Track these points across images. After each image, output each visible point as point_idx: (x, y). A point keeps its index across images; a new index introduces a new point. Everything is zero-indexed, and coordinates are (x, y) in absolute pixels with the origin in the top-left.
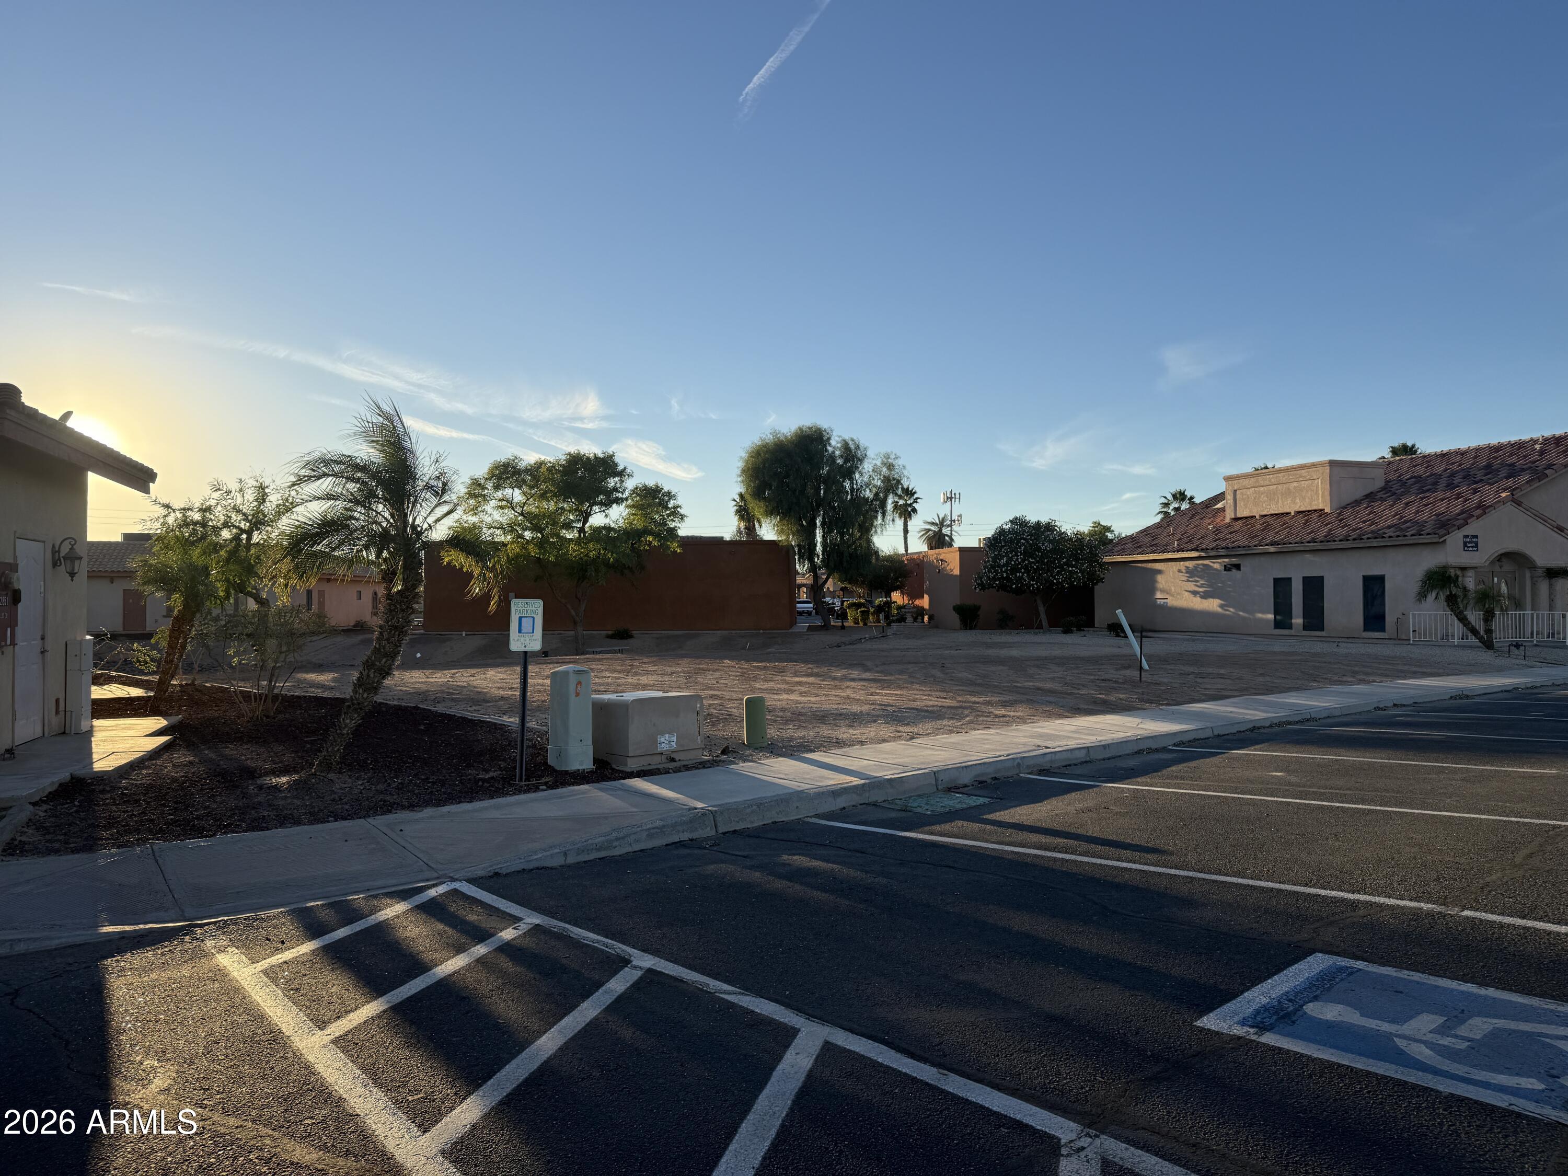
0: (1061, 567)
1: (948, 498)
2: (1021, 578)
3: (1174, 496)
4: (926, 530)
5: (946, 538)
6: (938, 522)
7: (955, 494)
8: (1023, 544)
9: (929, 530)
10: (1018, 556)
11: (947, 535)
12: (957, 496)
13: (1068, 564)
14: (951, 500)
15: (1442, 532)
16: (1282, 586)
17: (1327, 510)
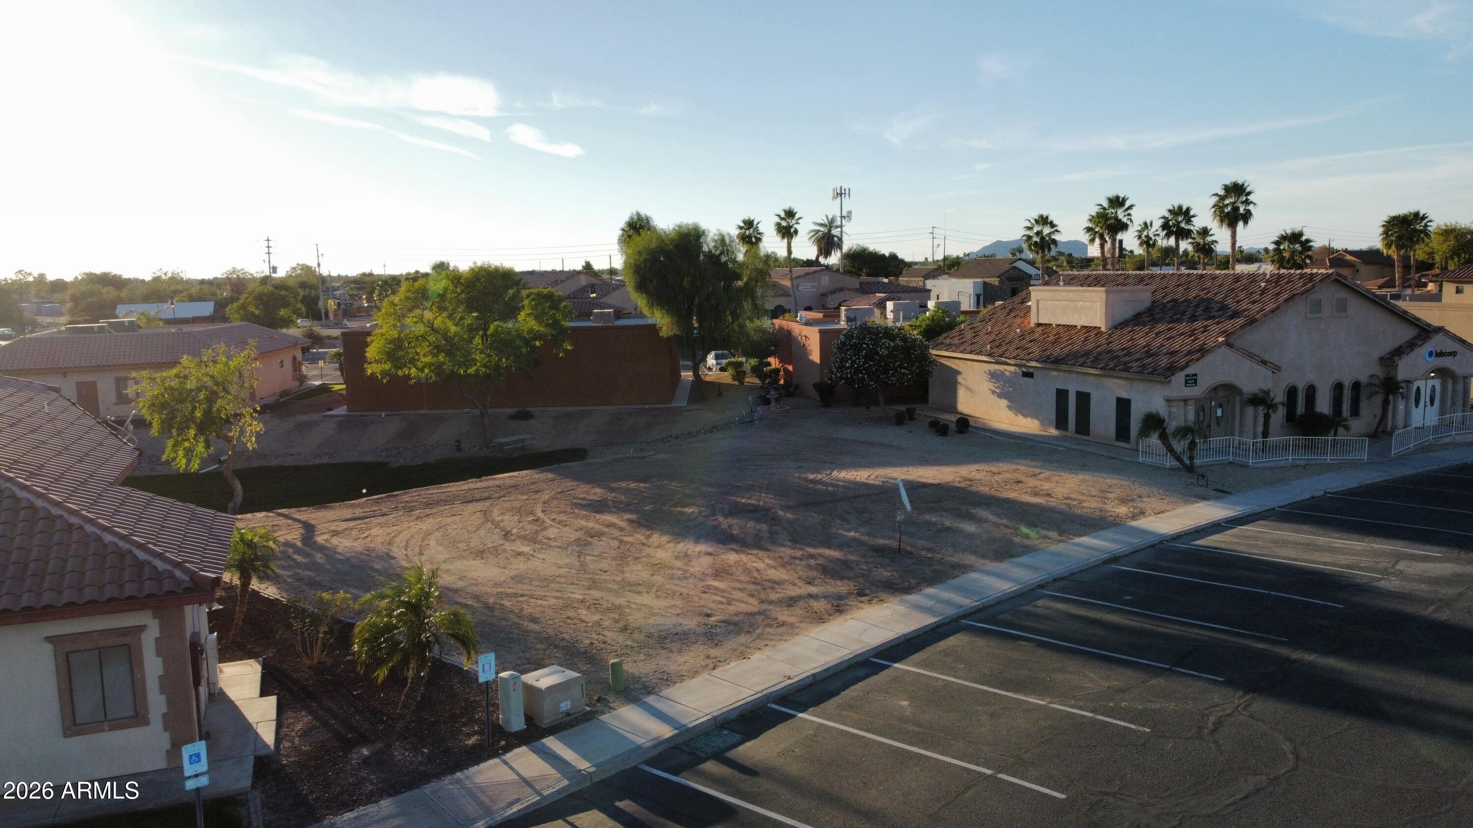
0: (895, 369)
1: (837, 194)
2: (863, 378)
3: (1037, 221)
4: (815, 230)
5: (836, 239)
6: (826, 221)
7: (845, 190)
8: (865, 348)
9: (818, 231)
10: (860, 359)
11: (837, 236)
12: (847, 192)
13: (901, 367)
14: (841, 196)
15: (1169, 373)
16: (1062, 395)
17: (1103, 329)
